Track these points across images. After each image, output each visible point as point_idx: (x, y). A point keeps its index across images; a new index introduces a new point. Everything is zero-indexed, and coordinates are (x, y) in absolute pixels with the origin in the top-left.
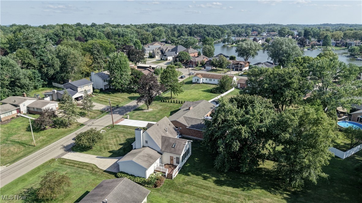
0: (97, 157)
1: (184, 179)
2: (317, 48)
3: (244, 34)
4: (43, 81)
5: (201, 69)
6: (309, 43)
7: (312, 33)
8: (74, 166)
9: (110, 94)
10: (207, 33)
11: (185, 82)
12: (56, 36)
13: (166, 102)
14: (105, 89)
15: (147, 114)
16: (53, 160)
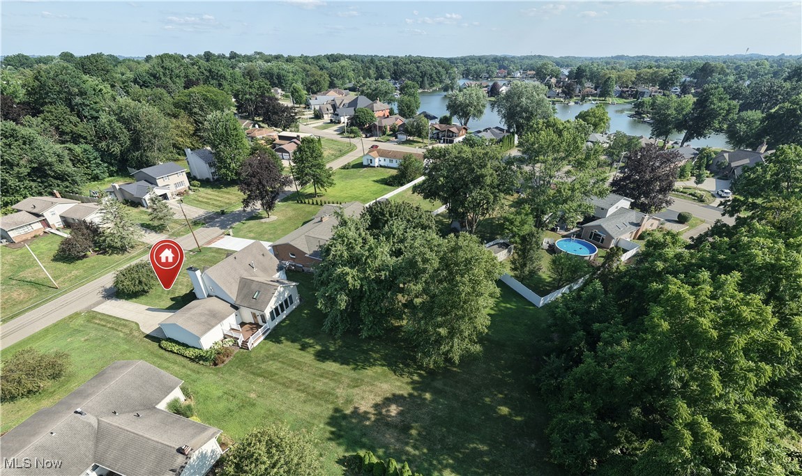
0: (148, 309)
1: (269, 350)
2: (590, 100)
3: (485, 74)
4: (106, 165)
5: (388, 140)
6: (580, 91)
7: (588, 74)
8: (104, 326)
9: (221, 188)
10: (421, 72)
11: (352, 164)
12: (152, 78)
13: (305, 203)
14: (213, 179)
15: (264, 226)
16: (77, 314)
